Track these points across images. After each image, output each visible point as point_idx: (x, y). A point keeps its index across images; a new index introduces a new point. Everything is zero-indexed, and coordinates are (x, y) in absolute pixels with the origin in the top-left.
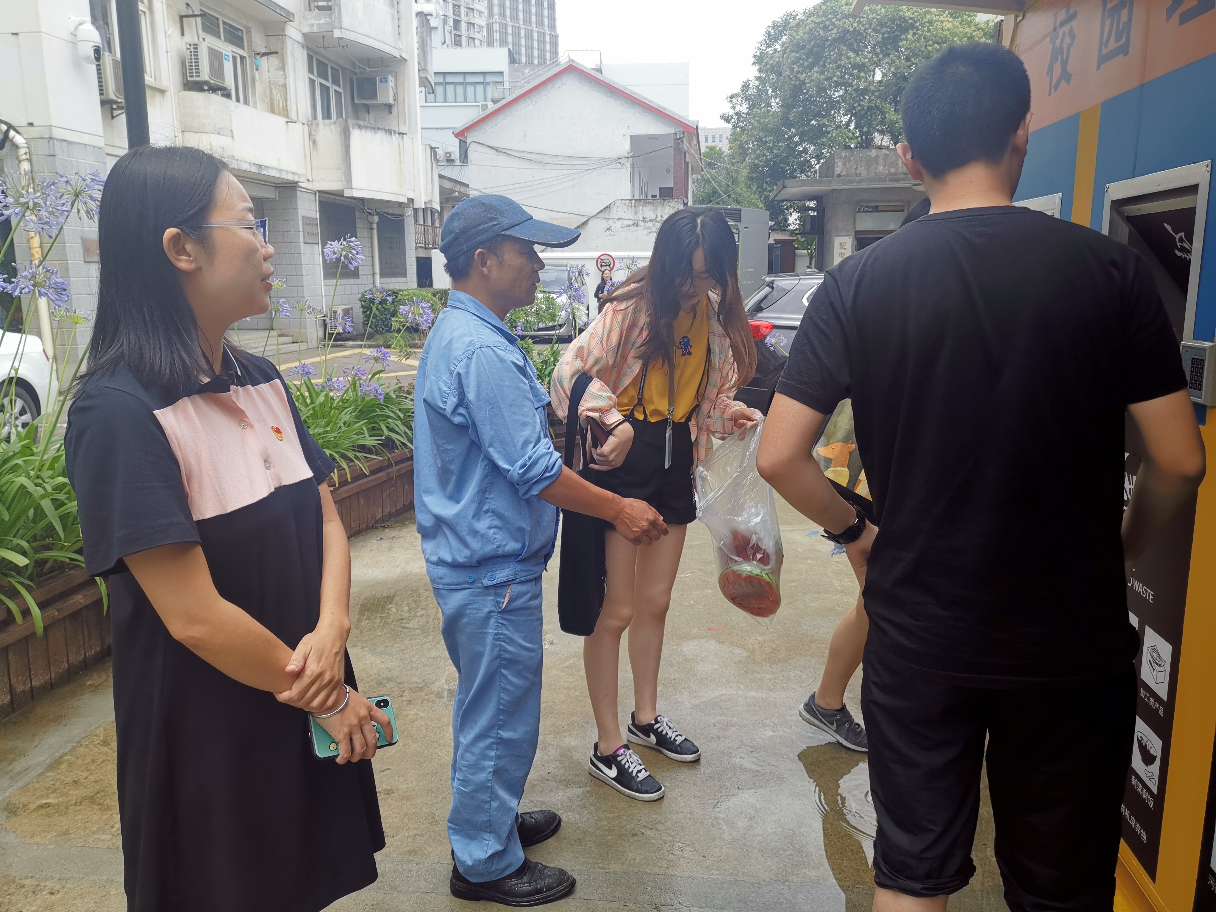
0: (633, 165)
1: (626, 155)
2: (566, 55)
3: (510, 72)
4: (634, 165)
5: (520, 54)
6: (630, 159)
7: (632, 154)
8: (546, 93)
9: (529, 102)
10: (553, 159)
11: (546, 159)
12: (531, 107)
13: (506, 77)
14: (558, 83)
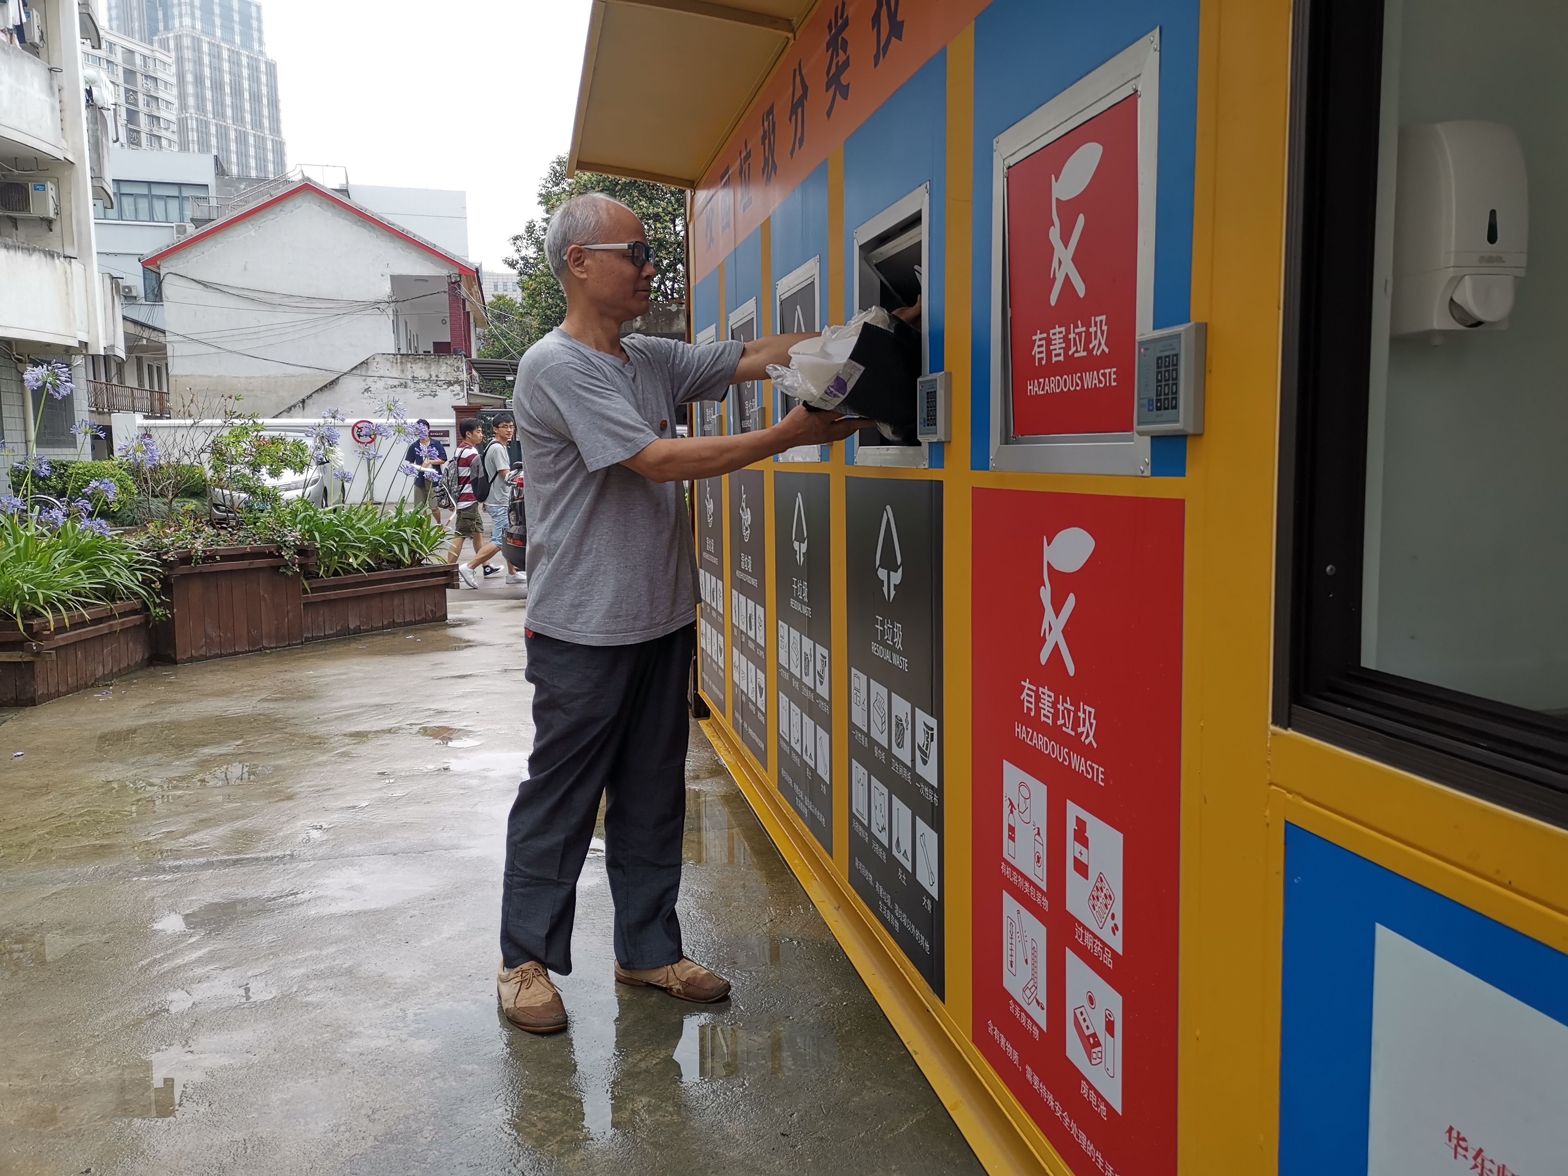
0: (396, 313)
1: (386, 299)
2: (298, 169)
3: (217, 186)
4: (397, 311)
5: (229, 162)
6: (392, 305)
7: (393, 298)
8: (273, 216)
9: (251, 227)
10: (286, 300)
11: (276, 300)
12: (253, 233)
13: (212, 192)
14: (289, 205)
